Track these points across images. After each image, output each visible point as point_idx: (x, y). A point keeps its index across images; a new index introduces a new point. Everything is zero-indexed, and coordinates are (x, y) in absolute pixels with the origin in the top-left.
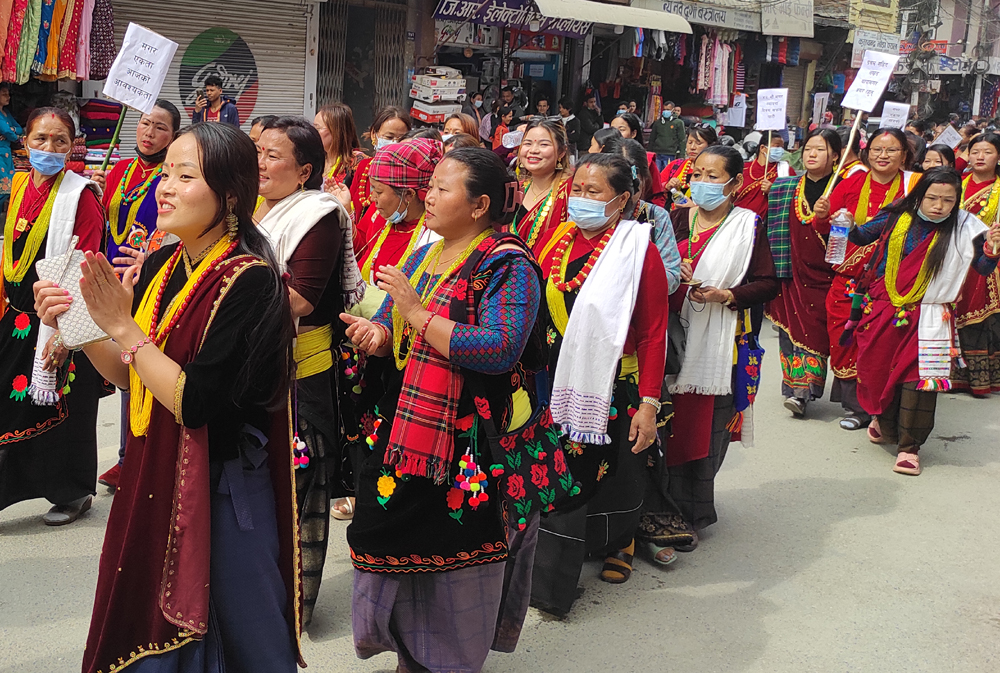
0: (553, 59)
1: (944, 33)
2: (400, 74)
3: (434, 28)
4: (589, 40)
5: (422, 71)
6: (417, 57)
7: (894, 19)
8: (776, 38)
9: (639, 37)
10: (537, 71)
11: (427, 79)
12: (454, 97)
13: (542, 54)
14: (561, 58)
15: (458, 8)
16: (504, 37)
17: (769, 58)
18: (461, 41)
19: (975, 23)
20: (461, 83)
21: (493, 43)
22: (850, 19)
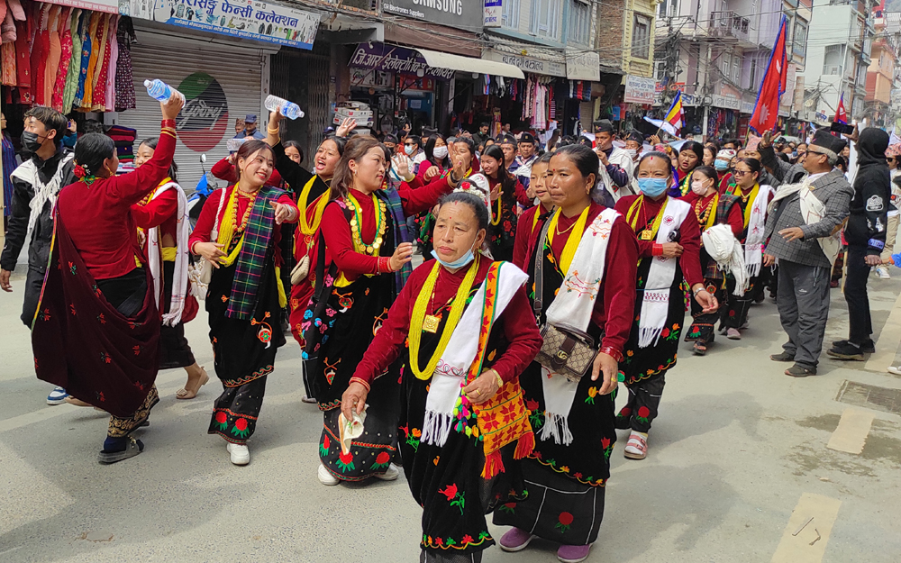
0: (428, 96)
1: (682, 78)
2: (325, 106)
3: (349, 74)
4: (453, 83)
5: (342, 104)
6: (338, 94)
7: (651, 68)
8: (575, 81)
9: (487, 80)
10: (417, 104)
11: (346, 110)
12: (365, 123)
13: (420, 93)
14: (433, 95)
15: (366, 60)
16: (397, 80)
17: (571, 96)
18: (366, 83)
19: (702, 69)
20: (369, 113)
21: (388, 84)
22: (623, 67)
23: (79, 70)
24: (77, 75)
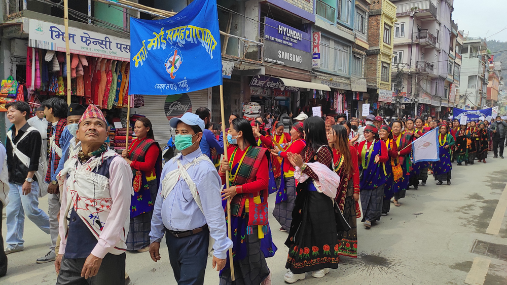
0: (288, 99)
1: (405, 90)
2: (239, 104)
3: (250, 89)
4: (299, 93)
5: (246, 103)
6: (245, 99)
7: (390, 86)
8: (356, 92)
9: (314, 92)
10: (283, 103)
11: (248, 106)
12: (257, 112)
13: (284, 98)
14: (290, 99)
15: (257, 83)
16: (272, 92)
17: (354, 98)
18: (258, 93)
19: (413, 87)
20: (259, 107)
21: (269, 94)
22: (377, 86)
23: (116, 89)
24: (114, 91)
